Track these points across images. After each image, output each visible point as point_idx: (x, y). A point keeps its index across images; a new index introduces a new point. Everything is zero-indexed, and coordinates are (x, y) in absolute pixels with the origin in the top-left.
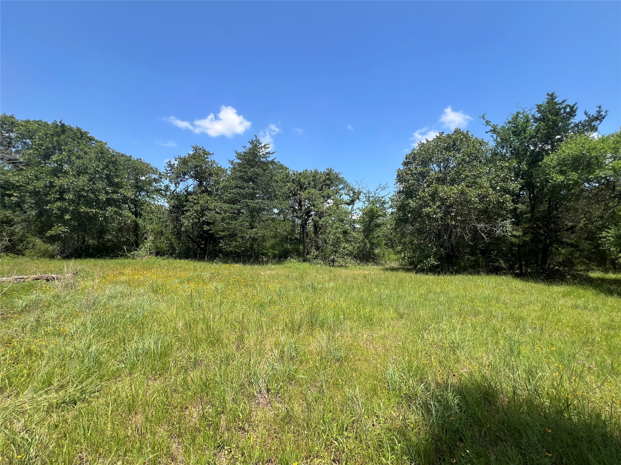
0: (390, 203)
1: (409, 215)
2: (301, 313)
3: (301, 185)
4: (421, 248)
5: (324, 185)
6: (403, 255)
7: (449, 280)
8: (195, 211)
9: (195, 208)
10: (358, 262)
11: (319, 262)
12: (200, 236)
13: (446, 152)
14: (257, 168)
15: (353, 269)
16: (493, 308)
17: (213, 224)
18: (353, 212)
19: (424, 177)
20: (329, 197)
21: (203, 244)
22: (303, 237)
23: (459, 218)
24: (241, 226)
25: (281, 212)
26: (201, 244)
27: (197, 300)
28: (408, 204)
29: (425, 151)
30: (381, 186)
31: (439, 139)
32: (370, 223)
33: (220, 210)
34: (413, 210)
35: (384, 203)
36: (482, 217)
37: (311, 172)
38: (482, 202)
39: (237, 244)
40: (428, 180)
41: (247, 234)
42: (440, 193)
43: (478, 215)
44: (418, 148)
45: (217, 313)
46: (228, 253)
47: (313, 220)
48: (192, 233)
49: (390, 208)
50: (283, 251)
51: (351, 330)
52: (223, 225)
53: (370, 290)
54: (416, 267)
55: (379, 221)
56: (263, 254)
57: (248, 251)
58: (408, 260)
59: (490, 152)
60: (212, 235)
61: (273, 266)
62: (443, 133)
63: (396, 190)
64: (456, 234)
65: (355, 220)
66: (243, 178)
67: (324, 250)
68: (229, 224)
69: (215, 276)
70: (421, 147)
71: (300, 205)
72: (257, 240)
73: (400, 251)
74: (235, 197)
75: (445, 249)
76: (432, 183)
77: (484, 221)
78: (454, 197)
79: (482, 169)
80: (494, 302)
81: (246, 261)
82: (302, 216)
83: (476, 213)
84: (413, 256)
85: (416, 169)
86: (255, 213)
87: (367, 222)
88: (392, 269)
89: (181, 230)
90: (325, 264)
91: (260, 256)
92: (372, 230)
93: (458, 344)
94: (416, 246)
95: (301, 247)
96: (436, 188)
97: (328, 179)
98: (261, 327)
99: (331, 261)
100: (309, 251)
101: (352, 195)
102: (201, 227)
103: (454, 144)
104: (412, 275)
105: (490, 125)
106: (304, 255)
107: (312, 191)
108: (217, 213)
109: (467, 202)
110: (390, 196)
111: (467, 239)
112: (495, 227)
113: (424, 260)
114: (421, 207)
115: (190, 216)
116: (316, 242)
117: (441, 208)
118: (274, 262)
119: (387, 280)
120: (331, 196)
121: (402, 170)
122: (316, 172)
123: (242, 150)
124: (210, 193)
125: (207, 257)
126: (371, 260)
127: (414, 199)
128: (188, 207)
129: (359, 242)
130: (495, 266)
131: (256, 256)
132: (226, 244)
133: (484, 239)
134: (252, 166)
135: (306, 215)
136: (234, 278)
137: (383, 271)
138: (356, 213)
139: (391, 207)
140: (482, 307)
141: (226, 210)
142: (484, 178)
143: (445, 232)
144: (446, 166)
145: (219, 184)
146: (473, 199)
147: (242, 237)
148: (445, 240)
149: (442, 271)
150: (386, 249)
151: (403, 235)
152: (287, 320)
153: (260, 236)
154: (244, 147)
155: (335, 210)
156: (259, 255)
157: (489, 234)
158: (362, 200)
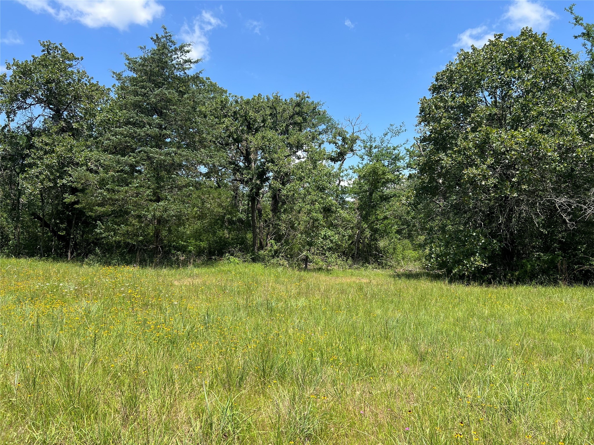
0: (407, 160)
1: (441, 181)
2: (244, 354)
3: (249, 123)
4: (459, 239)
5: (291, 124)
6: (427, 251)
7: (505, 294)
8: (46, 167)
9: (46, 161)
10: (350, 262)
11: (281, 262)
12: (58, 214)
13: (506, 70)
14: (167, 89)
15: (341, 275)
16: (577, 343)
17: (83, 191)
18: (342, 174)
19: (467, 114)
20: (299, 146)
21: (64, 230)
22: (253, 217)
23: (524, 187)
24: (137, 196)
25: (213, 171)
26: (59, 229)
27: (50, 335)
28: (439, 160)
29: (469, 68)
30: (394, 127)
31: (494, 45)
32: (371, 194)
33: (96, 166)
34: (447, 172)
35: (397, 158)
36: (563, 186)
37: (268, 99)
38: (565, 159)
39: (130, 229)
40: (473, 118)
41: (148, 211)
42: (493, 143)
43: (556, 182)
44: (458, 62)
45: (88, 358)
46: (113, 247)
47: (270, 187)
48: (42, 208)
49: (407, 167)
50: (217, 242)
51: (334, 383)
52: (101, 193)
53: (368, 313)
54: (449, 271)
55: (387, 191)
56: (177, 249)
57: (149, 242)
58: (437, 259)
59: (581, 72)
60: (81, 212)
61: (196, 271)
62: (500, 36)
63: (418, 136)
64: (520, 215)
65: (345, 187)
66: (140, 107)
67: (290, 241)
68: (114, 191)
69: (86, 289)
70: (464, 60)
71: (247, 160)
72: (167, 221)
73: (422, 243)
74: (126, 142)
75: (500, 241)
76: (480, 124)
77: (567, 193)
78: (516, 151)
79: (565, 101)
80: (579, 331)
81: (145, 261)
82: (251, 179)
83: (554, 179)
84: (445, 253)
85: (454, 99)
86: (163, 173)
87: (366, 191)
88: (409, 276)
89: (19, 202)
90: (291, 265)
91: (173, 251)
92: (375, 207)
93: (516, 404)
94: (450, 236)
95: (249, 236)
96: (487, 134)
97: (299, 114)
98: (171, 381)
99: (303, 260)
100: (264, 243)
101: (340, 143)
102: (59, 197)
103: (521, 57)
104: (443, 286)
105: (581, 24)
106: (253, 250)
107: (270, 134)
108: (91, 171)
109: (539, 159)
110: (408, 147)
111: (538, 223)
112: (585, 204)
113: (464, 259)
114: (461, 166)
115: (37, 177)
116: (276, 226)
117: (495, 169)
118: (199, 262)
119: (399, 293)
120: (303, 144)
121: (430, 100)
122: (277, 99)
123: (138, 55)
124: (76, 134)
125: (72, 253)
126: (371, 259)
127: (449, 152)
128: (33, 158)
129: (352, 228)
130: (583, 270)
131: (165, 252)
132: (108, 229)
133: (567, 223)
134: (158, 85)
135: (258, 178)
136: (123, 292)
137: (392, 279)
138: (347, 175)
139: (409, 166)
140: (558, 341)
141: (108, 166)
142: (570, 118)
143: (501, 211)
144: (506, 94)
145: (95, 116)
146: (549, 154)
147: (139, 217)
148: (500, 224)
149: (494, 279)
150: (400, 239)
151: (429, 216)
152: (219, 369)
153: (173, 216)
154: (141, 48)
155: (309, 170)
156: (170, 250)
157: (575, 214)
158: (359, 153)
